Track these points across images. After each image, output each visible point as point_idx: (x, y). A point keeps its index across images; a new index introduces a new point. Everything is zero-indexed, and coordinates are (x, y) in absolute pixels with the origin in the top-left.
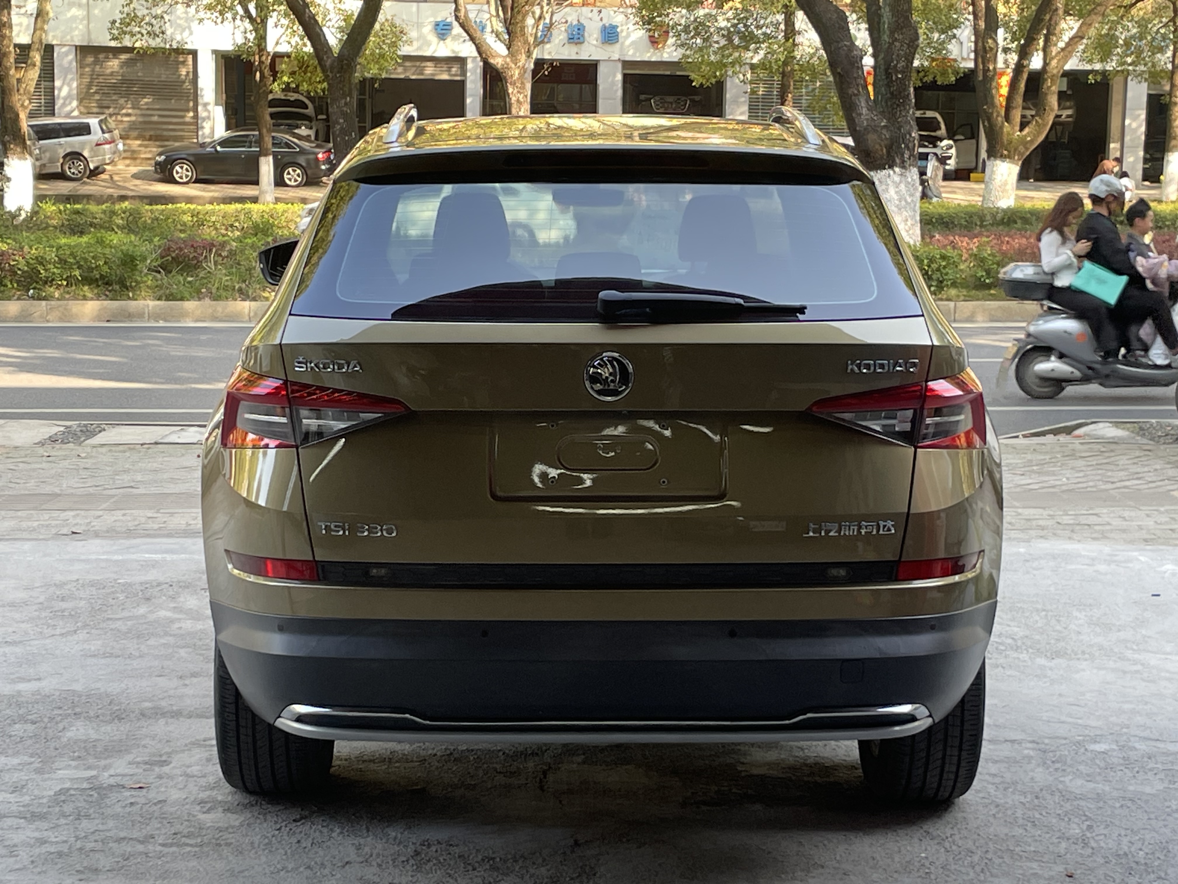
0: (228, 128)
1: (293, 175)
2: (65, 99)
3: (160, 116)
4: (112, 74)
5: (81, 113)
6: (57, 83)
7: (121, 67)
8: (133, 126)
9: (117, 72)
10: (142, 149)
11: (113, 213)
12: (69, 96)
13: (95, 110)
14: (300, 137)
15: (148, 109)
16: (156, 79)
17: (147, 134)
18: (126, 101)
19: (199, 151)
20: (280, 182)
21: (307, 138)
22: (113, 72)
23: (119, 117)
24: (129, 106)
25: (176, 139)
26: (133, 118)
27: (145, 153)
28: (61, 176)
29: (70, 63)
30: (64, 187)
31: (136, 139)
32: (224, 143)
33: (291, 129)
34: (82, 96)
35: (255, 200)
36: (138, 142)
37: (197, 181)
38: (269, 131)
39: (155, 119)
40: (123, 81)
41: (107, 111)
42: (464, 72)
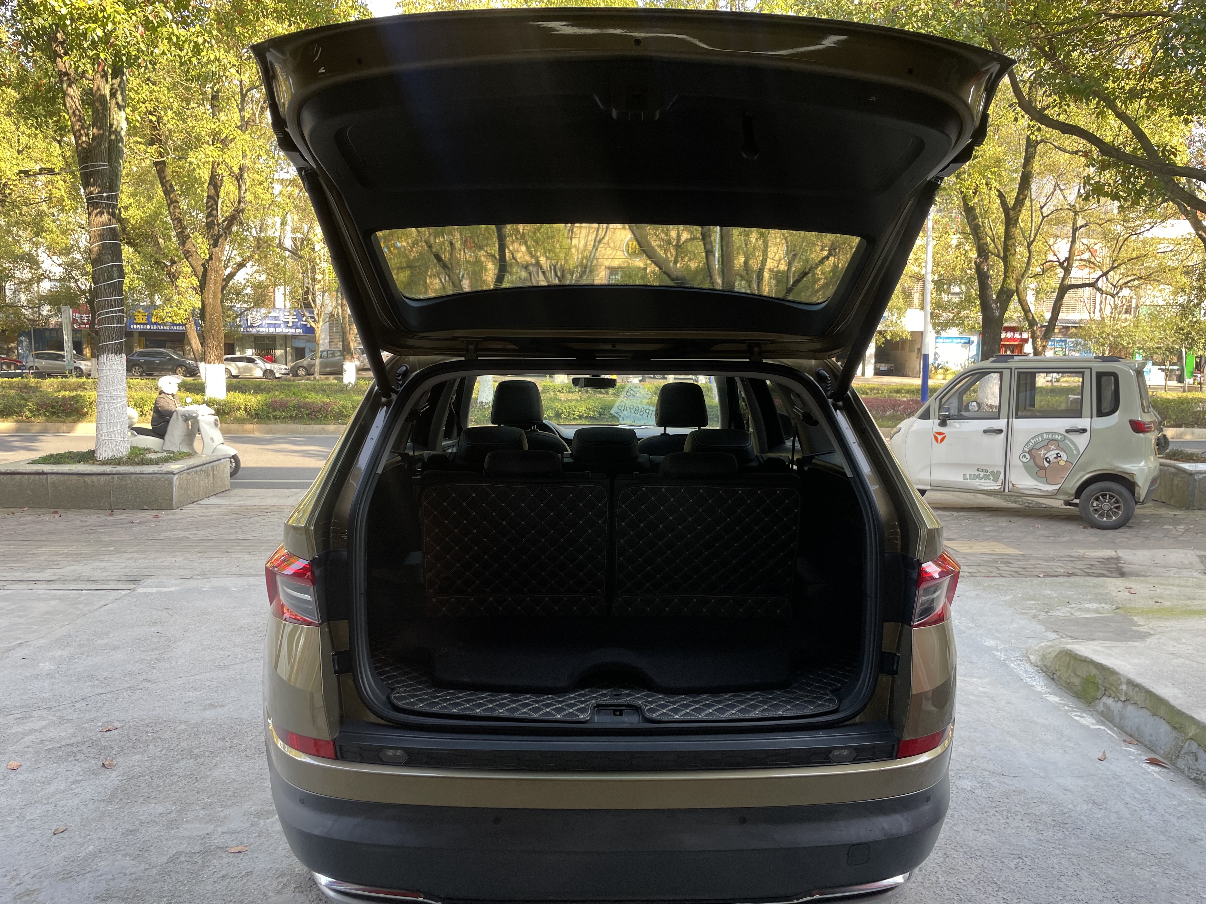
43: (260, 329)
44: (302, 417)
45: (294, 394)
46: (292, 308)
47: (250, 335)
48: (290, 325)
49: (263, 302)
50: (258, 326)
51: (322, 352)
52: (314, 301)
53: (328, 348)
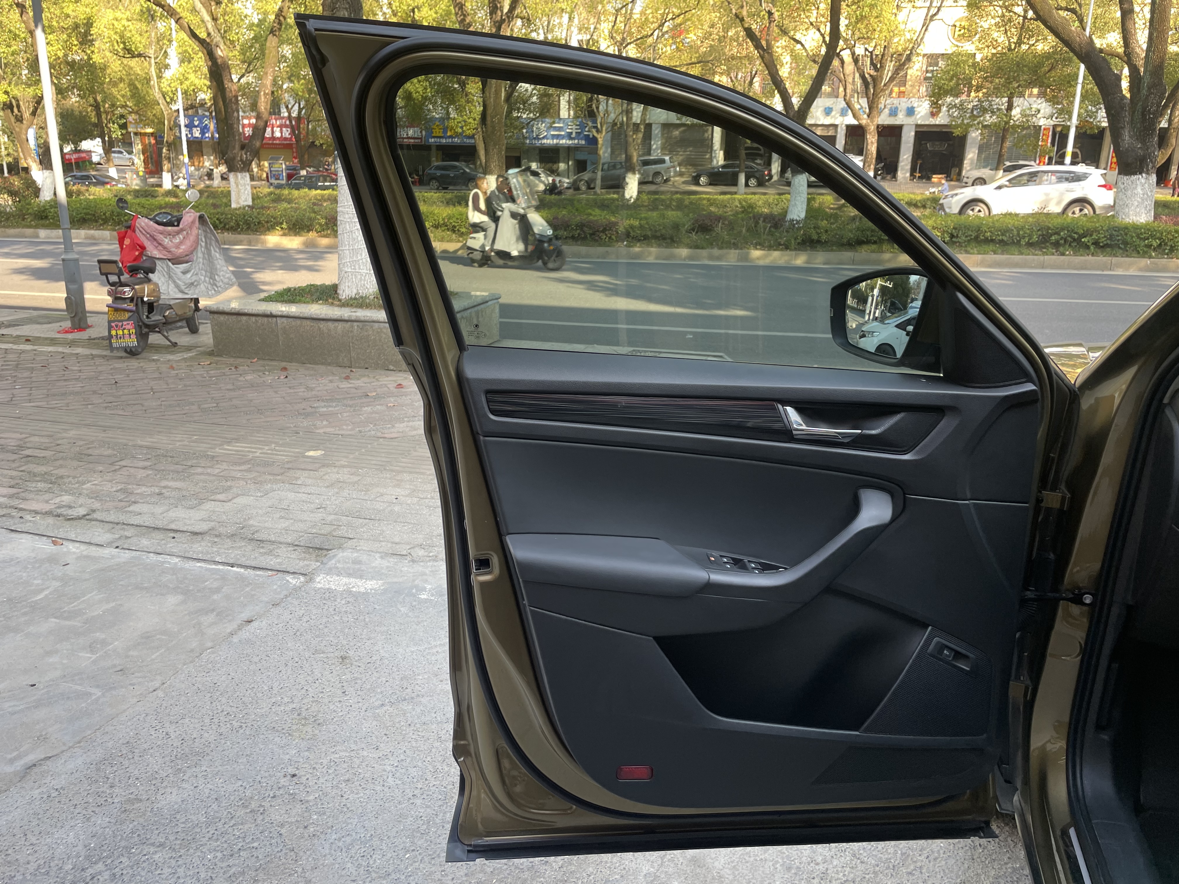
0: (725, 160)
1: (753, 182)
3: (695, 156)
4: (676, 137)
5: (662, 155)
6: (653, 142)
8: (683, 161)
9: (678, 136)
10: (687, 170)
11: (672, 199)
12: (657, 149)
13: (668, 153)
14: (757, 164)
16: (695, 139)
17: (689, 164)
18: (681, 149)
19: (712, 171)
20: (747, 185)
21: (759, 164)
23: (677, 156)
24: (682, 151)
25: (702, 165)
26: (684, 156)
27: (688, 172)
28: (652, 183)
29: (657, 132)
30: (652, 188)
32: (723, 167)
33: (753, 160)
34: (663, 147)
35: (736, 193)
36: (685, 167)
37: (710, 184)
38: (744, 161)
39: (693, 157)
40: (680, 140)
41: (673, 153)
42: (836, 132)
43: (545, 141)
44: (585, 238)
45: (577, 210)
46: (576, 117)
47: (534, 148)
48: (574, 135)
49: (548, 111)
50: (544, 138)
51: (603, 164)
52: (598, 108)
53: (609, 160)
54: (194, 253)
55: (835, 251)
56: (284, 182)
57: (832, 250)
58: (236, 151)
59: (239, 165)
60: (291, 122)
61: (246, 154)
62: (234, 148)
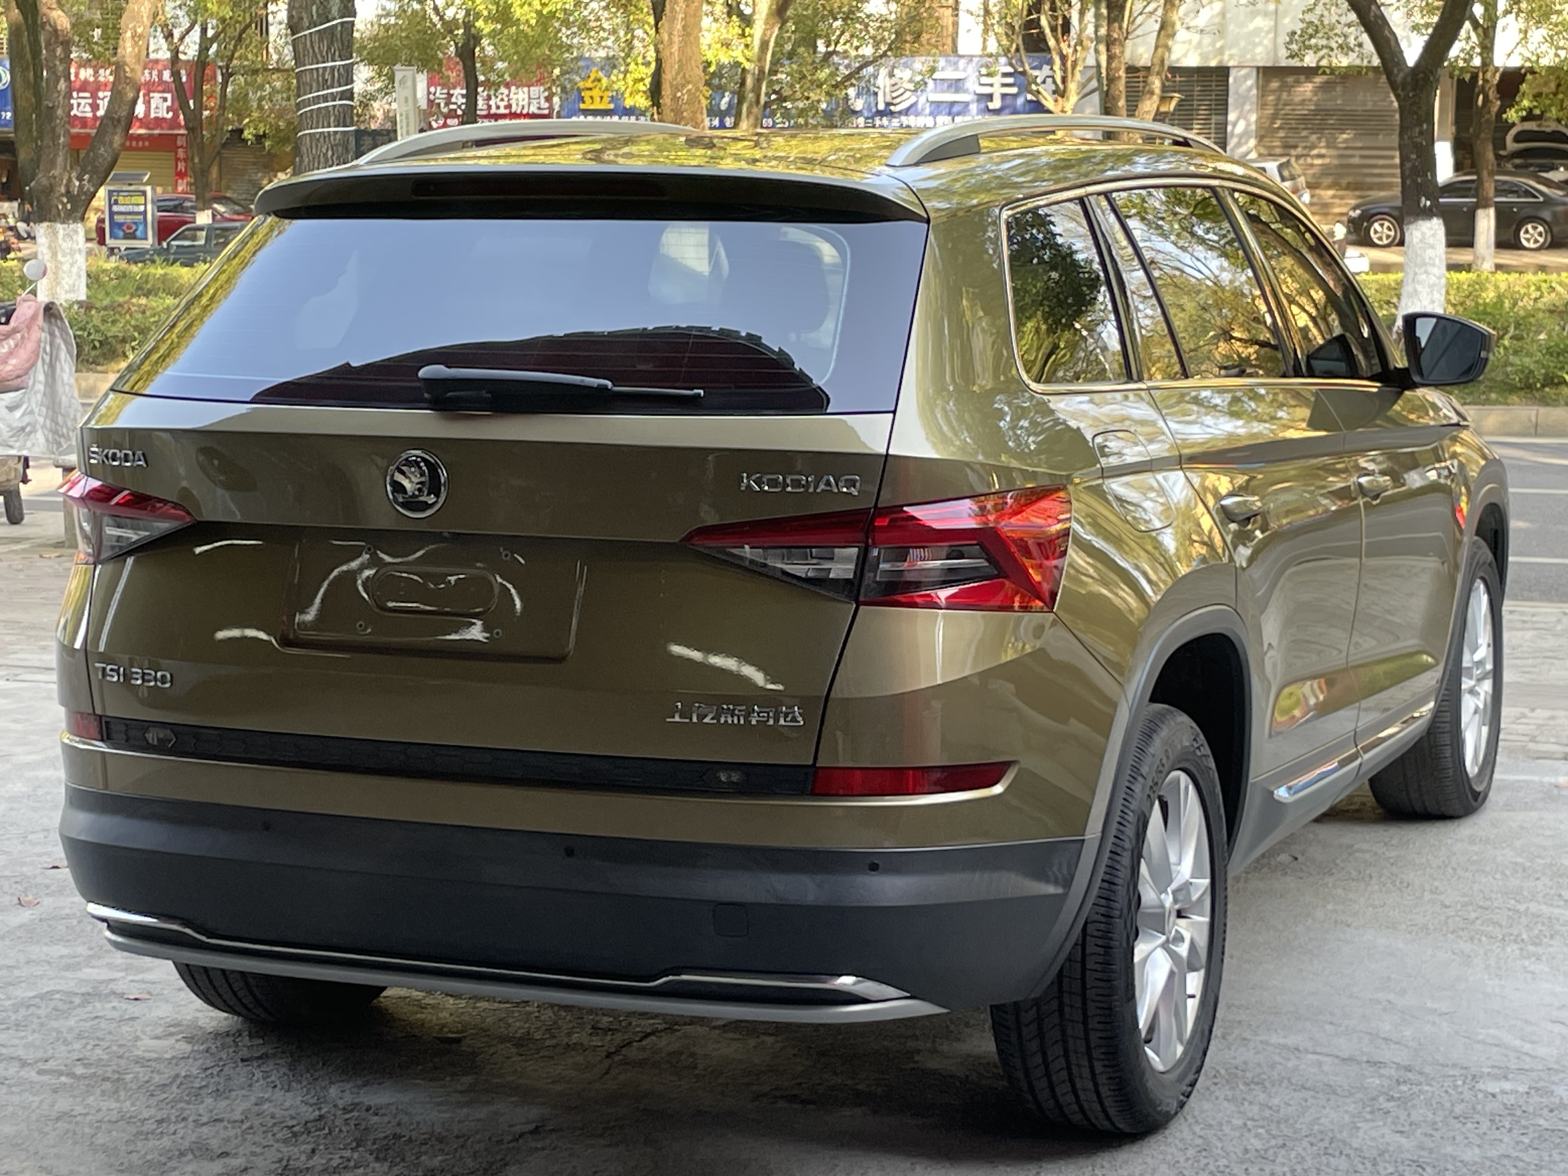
0: (1455, 169)
1: (1532, 234)
2: (1241, 136)
3: (1363, 157)
4: (1303, 102)
5: (1260, 155)
6: (1232, 117)
7: (1315, 94)
9: (1310, 100)
10: (1337, 201)
13: (1278, 151)
14: (1550, 182)
15: (1346, 148)
16: (1359, 108)
17: (1344, 182)
18: (1319, 139)
20: (1509, 244)
21: (1560, 184)
22: (1304, 100)
23: (1309, 160)
24: (1323, 144)
26: (1327, 161)
27: (1340, 206)
29: (1250, 89)
31: (1329, 187)
33: (1535, 170)
34: (1263, 133)
35: (1469, 268)
36: (1331, 193)
39: (1356, 161)
40: (1317, 112)
41: (1293, 152)
43: (911, 120)
46: (1003, 53)
48: (996, 103)
49: (924, 36)
54: (31, 372)
55: (1496, 402)
56: (149, 243)
57: (1488, 402)
58: (55, 172)
59: (63, 204)
60: (176, 75)
61: (80, 179)
62: (53, 164)
